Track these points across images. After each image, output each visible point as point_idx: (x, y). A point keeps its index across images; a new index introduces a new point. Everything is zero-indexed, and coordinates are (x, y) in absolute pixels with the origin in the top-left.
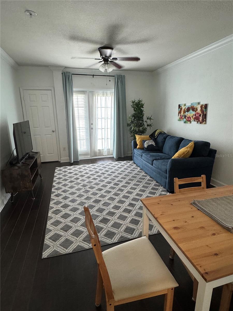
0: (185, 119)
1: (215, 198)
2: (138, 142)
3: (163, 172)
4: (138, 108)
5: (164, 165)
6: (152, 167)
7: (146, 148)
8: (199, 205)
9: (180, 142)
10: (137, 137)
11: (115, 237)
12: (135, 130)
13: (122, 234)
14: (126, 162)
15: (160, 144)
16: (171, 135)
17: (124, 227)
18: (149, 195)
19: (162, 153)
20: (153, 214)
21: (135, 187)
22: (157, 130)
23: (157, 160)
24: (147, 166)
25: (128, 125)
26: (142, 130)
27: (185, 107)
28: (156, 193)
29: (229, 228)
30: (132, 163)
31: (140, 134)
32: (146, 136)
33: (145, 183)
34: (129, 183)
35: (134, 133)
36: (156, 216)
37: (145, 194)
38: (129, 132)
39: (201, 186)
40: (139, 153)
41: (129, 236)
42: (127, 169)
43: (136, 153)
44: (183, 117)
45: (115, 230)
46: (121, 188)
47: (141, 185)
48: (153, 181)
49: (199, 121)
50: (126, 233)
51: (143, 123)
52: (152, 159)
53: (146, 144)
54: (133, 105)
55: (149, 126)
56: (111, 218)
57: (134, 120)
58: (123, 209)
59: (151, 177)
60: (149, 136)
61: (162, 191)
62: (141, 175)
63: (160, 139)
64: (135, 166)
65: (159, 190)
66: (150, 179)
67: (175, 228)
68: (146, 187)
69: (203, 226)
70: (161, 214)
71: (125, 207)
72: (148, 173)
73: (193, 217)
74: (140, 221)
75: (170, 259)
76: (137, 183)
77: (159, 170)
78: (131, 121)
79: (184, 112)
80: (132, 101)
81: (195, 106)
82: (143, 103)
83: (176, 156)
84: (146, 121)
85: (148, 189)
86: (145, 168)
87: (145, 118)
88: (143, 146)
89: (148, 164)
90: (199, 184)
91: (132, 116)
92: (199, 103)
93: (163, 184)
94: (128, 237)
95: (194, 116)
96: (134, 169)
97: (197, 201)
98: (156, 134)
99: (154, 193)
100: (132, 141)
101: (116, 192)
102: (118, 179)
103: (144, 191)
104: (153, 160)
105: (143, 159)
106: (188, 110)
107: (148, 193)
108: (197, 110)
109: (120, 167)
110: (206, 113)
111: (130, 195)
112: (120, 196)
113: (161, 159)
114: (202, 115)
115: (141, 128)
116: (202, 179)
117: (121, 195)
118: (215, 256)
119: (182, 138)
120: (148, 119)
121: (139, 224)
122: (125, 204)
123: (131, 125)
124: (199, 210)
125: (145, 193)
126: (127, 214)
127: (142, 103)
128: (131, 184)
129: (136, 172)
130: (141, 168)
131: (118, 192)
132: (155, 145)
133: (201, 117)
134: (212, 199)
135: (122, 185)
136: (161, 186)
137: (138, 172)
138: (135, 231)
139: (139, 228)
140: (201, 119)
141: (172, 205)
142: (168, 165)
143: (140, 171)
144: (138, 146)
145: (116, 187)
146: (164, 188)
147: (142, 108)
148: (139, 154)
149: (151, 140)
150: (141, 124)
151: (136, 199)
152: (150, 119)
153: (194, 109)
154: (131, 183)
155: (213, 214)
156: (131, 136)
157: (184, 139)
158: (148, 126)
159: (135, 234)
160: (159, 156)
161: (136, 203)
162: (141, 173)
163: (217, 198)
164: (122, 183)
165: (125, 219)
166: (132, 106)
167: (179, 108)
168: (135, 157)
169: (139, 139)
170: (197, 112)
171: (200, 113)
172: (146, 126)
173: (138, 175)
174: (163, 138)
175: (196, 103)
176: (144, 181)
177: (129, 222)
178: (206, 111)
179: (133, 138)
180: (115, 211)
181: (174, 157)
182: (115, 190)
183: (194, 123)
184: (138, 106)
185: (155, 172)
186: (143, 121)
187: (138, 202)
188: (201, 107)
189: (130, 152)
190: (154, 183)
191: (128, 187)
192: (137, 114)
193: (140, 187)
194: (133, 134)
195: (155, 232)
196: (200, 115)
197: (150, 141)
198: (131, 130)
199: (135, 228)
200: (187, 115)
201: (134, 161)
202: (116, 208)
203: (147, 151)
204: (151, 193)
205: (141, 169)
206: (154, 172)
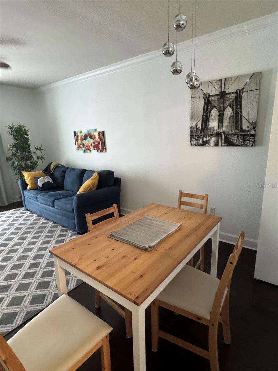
0: (84, 147)
1: (129, 225)
2: (28, 181)
3: (69, 212)
4: (20, 135)
5: (69, 204)
6: (54, 210)
7: (41, 186)
8: (117, 236)
9: (82, 174)
10: (26, 174)
11: (16, 318)
12: (20, 165)
13: (28, 308)
14: (13, 211)
15: (59, 180)
16: (71, 168)
17: (29, 298)
18: (56, 245)
19: (64, 190)
20: (70, 262)
21: (35, 240)
22: (52, 163)
23: (60, 199)
24: (46, 210)
25: (8, 159)
26: (31, 165)
27: (81, 134)
28: (65, 240)
29: (146, 248)
30: (23, 211)
31: (28, 170)
32: (39, 172)
33: (48, 232)
34: (24, 238)
35: (19, 169)
36: (73, 263)
37: (50, 246)
38: (11, 169)
39: (114, 216)
40: (31, 195)
41: (39, 307)
42: (17, 220)
43: (27, 195)
44: (81, 146)
45: (15, 308)
46: (14, 248)
47: (42, 236)
48: (59, 226)
49: (99, 149)
50: (34, 305)
51: (30, 155)
52: (51, 199)
53: (40, 182)
54: (12, 131)
55: (40, 158)
56: (5, 294)
57: (16, 152)
58: (23, 275)
59: (54, 223)
60: (43, 171)
61: (72, 235)
62: (40, 224)
63: (58, 174)
64: (29, 213)
65: (68, 235)
66: (54, 225)
67: (98, 268)
68: (51, 237)
69: (124, 255)
70: (79, 258)
71: (24, 272)
72: (49, 219)
73: (113, 250)
74: (51, 281)
75: (97, 308)
76: (37, 235)
77: (64, 212)
78: (11, 154)
79: (82, 140)
80: (9, 126)
81: (92, 133)
82: (27, 130)
83: (81, 190)
84: (34, 153)
85: (53, 238)
86: (44, 213)
87: (32, 149)
88: (36, 185)
89: (47, 206)
90: (112, 215)
91: (12, 147)
92: (96, 130)
93: (71, 227)
94: (37, 309)
95: (93, 144)
96: (28, 218)
97: (114, 232)
98: (52, 169)
99: (62, 241)
100: (18, 180)
101: (5, 256)
102: (6, 237)
103: (48, 242)
104: (54, 201)
105: (39, 202)
106: (86, 137)
107: (55, 243)
108: (95, 137)
109: (5, 219)
110: (104, 140)
111: (28, 254)
112: (13, 260)
113: (64, 197)
114: (100, 143)
115: (29, 162)
116: (114, 209)
117: (15, 257)
118: (141, 279)
119: (83, 169)
120: (37, 149)
121: (50, 286)
122: (24, 268)
123: (12, 159)
124: (117, 240)
125: (50, 244)
126: (30, 280)
127: (25, 129)
128: (28, 239)
129: (31, 221)
130: (39, 214)
131: (8, 256)
132: (52, 182)
133: (100, 145)
134: (127, 226)
135: (13, 244)
136: (69, 230)
137: (35, 220)
138: (46, 296)
139: (51, 291)
140: (100, 147)
141: (89, 244)
142: (74, 203)
143: (38, 218)
144: (29, 187)
145: (4, 249)
146: (74, 231)
147: (25, 136)
148: (32, 197)
149: (46, 176)
150: (28, 156)
151: (39, 255)
152: (40, 149)
153: (92, 137)
154: (27, 237)
155: (131, 240)
156: (16, 174)
157: (87, 170)
158: (38, 158)
159: (47, 301)
160: (60, 194)
161: (40, 261)
162: (39, 221)
163: (131, 224)
164: (13, 241)
165: (29, 288)
166: (10, 133)
167: (75, 136)
168: (27, 201)
169: (28, 176)
170: (95, 139)
171: (98, 141)
172: (35, 159)
173: (36, 223)
174: (61, 172)
175: (93, 130)
176: (46, 230)
177: (35, 289)
178: (104, 138)
179: (18, 176)
180: (9, 283)
181: (79, 192)
182: (4, 254)
183: (94, 152)
184: (20, 133)
185: (59, 215)
186: (30, 152)
187: (43, 258)
188: (99, 134)
189: (16, 197)
190: (60, 228)
191: (24, 244)
192: (20, 143)
193: (42, 238)
194: (19, 172)
195: (73, 286)
196: (99, 143)
197: (45, 178)
198: (13, 165)
199: (45, 293)
200: (85, 143)
201: (26, 207)
202: (11, 277)
203: (43, 191)
204: (57, 242)
205: (38, 216)
206: (57, 215)
